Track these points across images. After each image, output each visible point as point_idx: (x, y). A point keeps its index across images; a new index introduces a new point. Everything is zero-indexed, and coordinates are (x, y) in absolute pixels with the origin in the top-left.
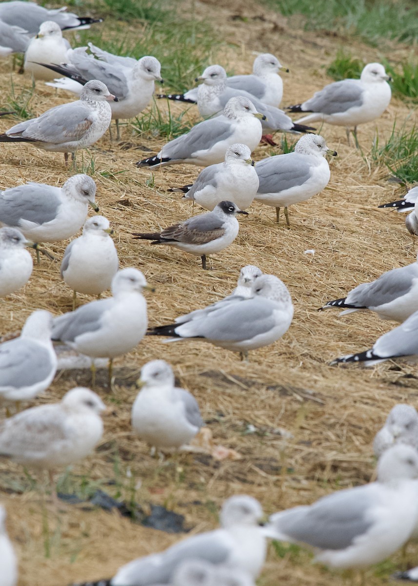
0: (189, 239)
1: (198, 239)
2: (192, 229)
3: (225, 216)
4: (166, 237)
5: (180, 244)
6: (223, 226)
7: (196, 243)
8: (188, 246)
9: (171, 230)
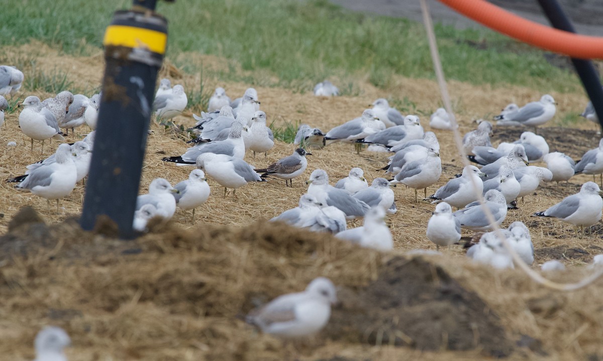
0: (283, 172)
1: (288, 171)
2: (284, 166)
3: (300, 156)
4: (270, 171)
5: (279, 174)
6: (301, 162)
7: (287, 173)
8: (283, 175)
9: (272, 167)
